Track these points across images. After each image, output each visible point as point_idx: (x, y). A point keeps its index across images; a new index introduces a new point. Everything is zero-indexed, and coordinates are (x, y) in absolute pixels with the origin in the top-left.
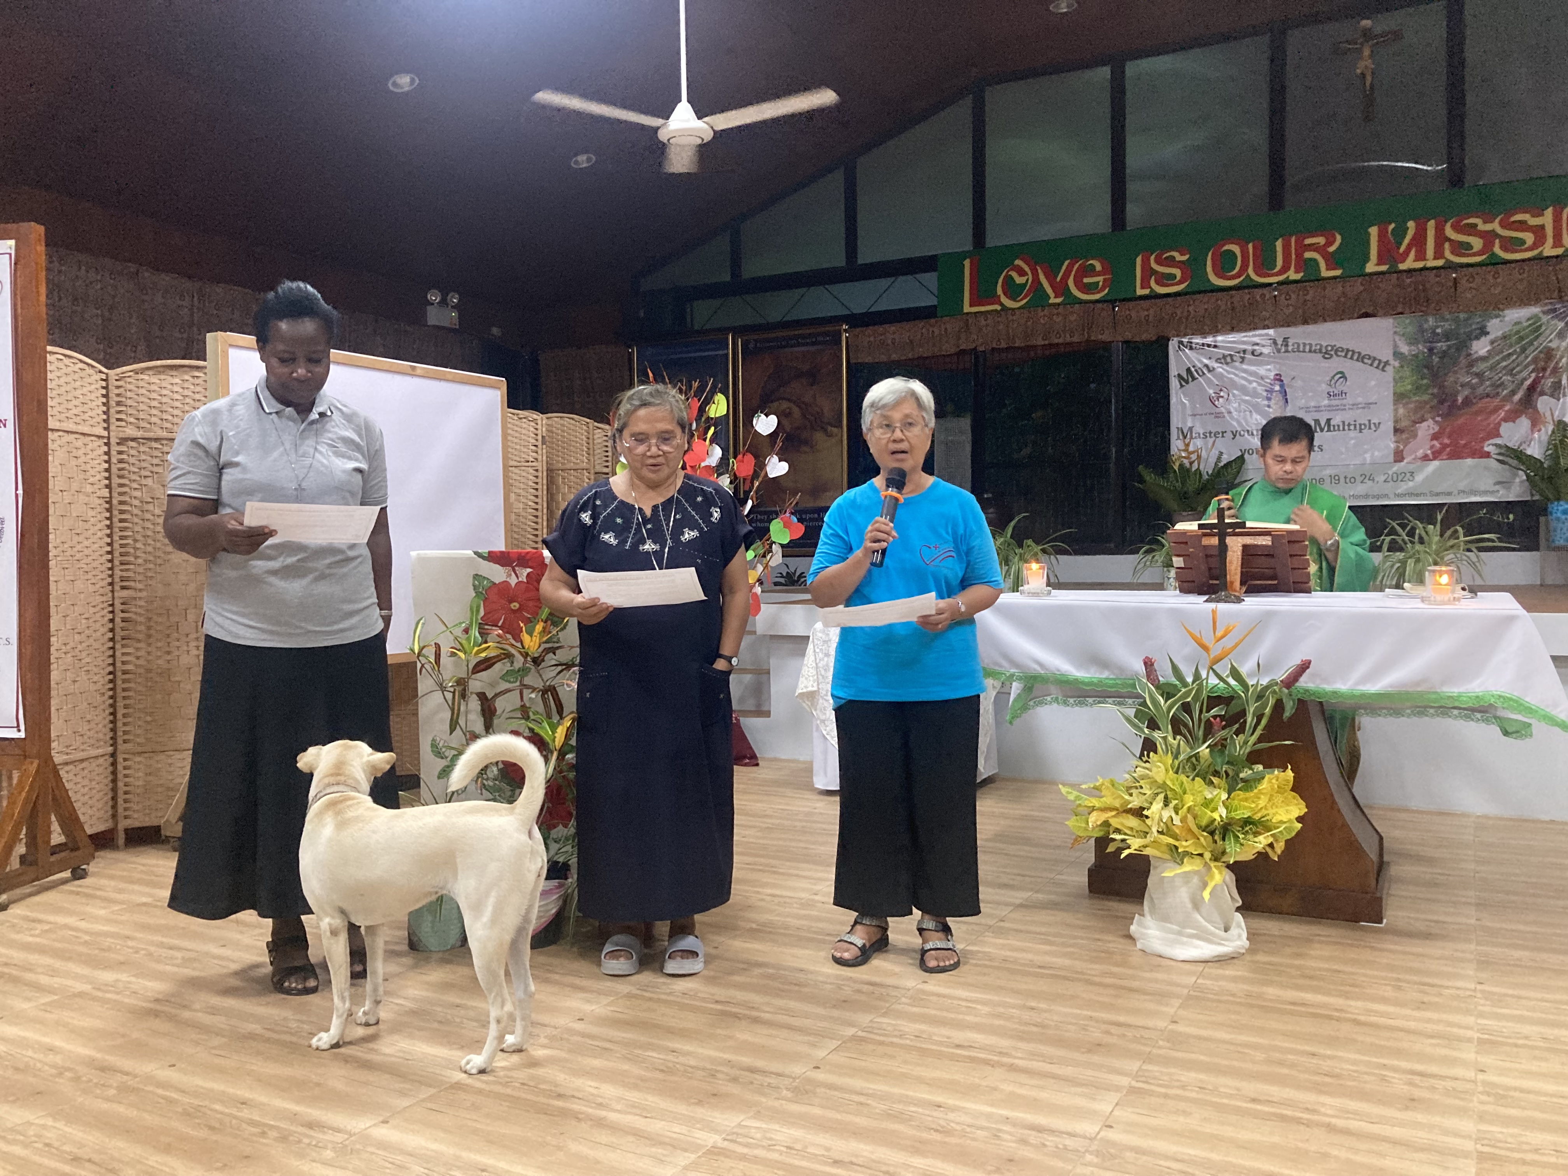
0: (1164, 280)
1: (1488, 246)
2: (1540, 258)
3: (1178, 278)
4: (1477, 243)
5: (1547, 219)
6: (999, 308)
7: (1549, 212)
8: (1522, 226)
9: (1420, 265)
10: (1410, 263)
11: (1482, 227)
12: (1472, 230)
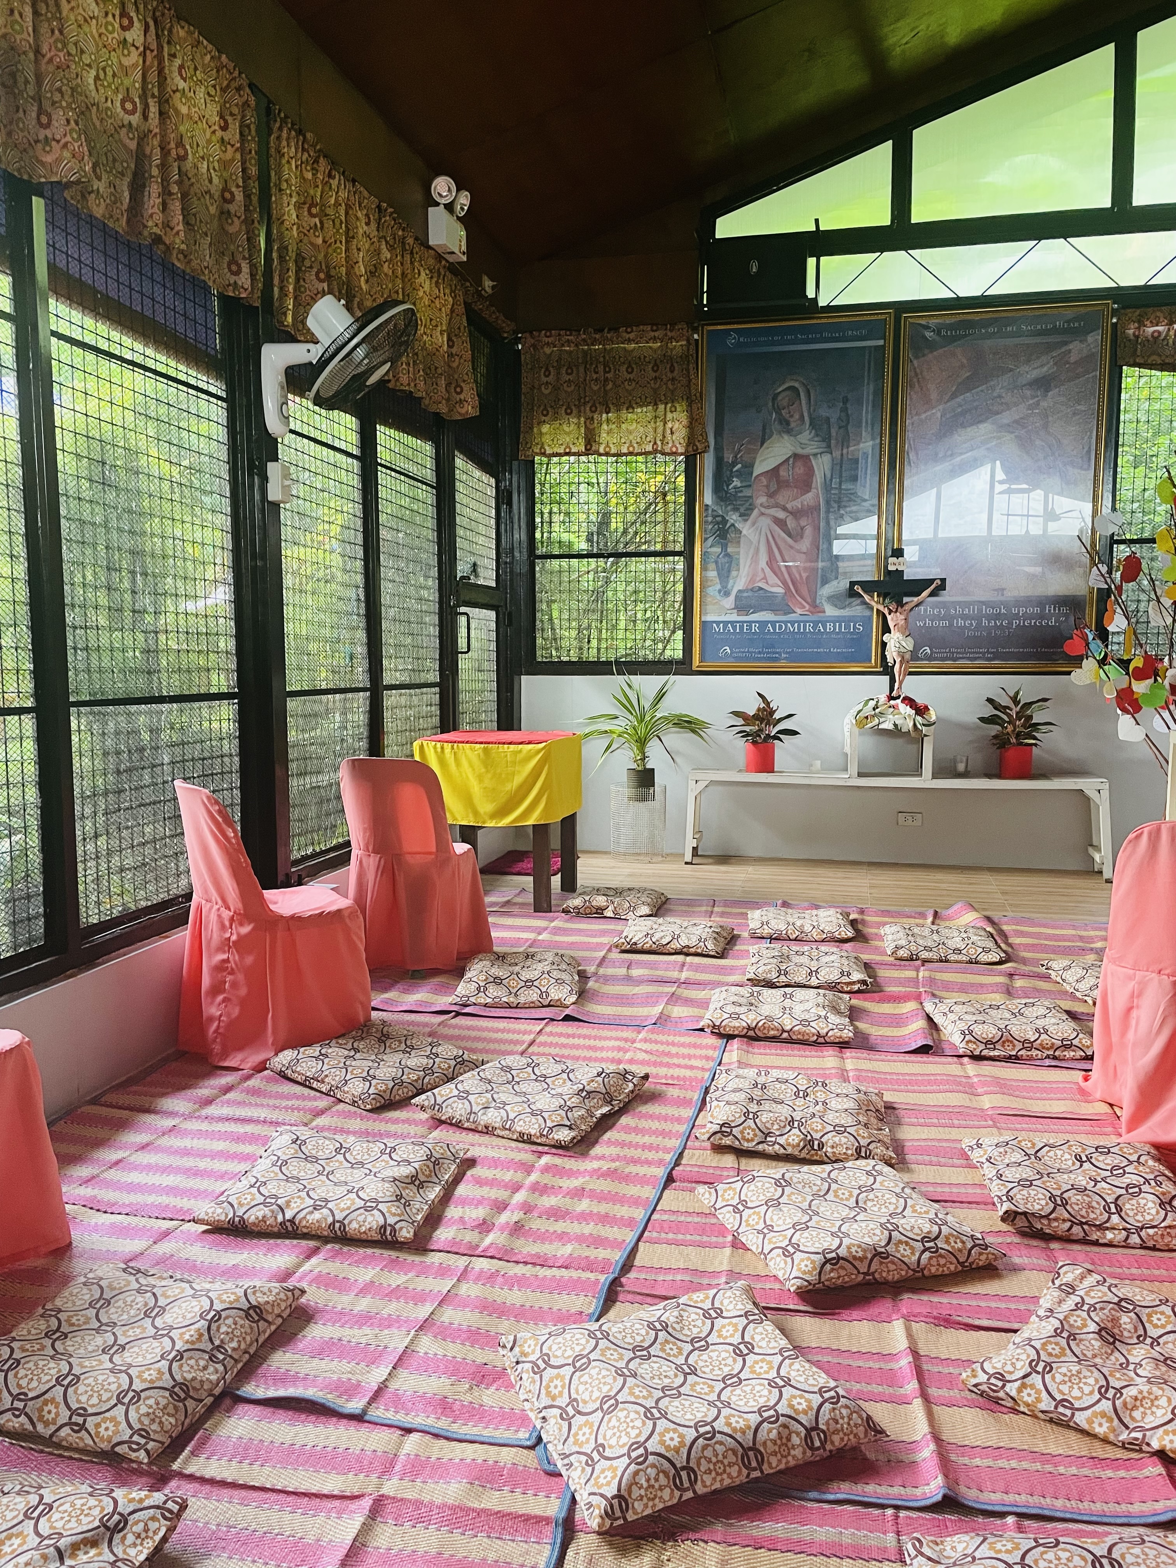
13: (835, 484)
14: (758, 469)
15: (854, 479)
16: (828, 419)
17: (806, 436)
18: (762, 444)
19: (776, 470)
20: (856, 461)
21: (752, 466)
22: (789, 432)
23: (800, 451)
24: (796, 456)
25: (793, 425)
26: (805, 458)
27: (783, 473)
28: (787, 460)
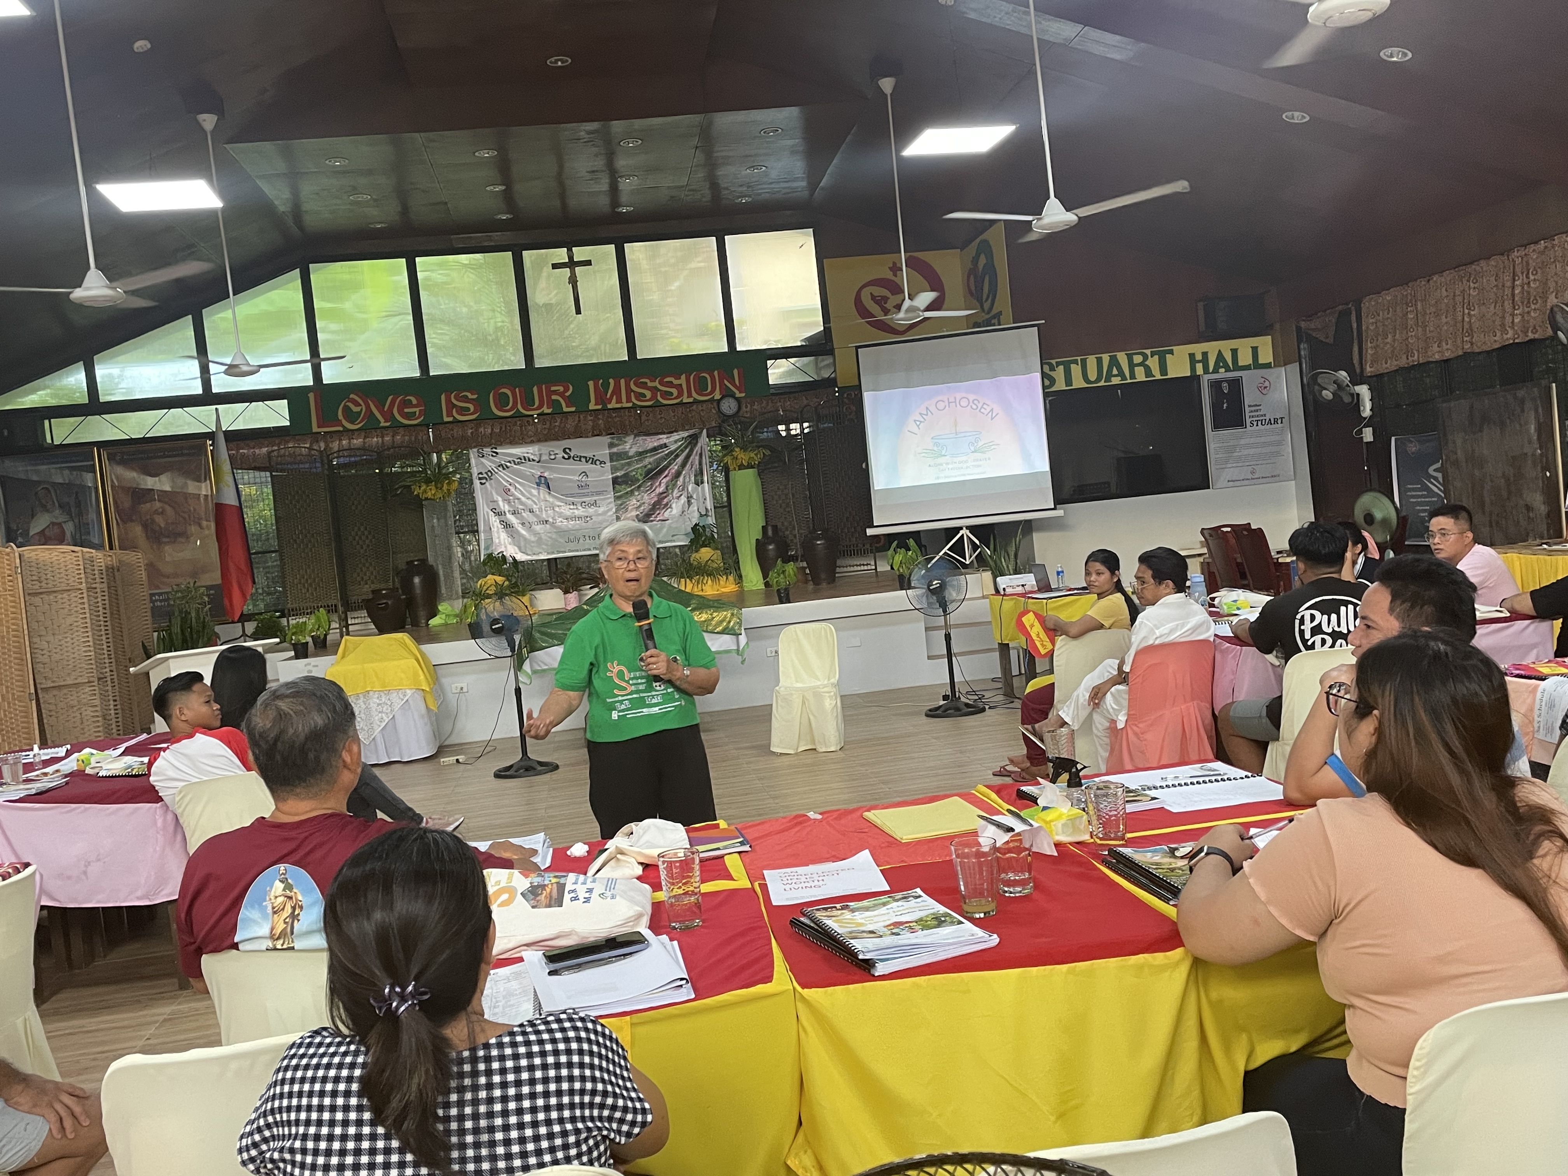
0: (463, 411)
1: (654, 397)
2: (681, 404)
3: (472, 409)
4: (648, 394)
5: (683, 381)
6: (341, 429)
7: (683, 377)
8: (670, 384)
9: (619, 406)
10: (613, 405)
11: (650, 384)
12: (644, 386)
13: (78, 536)
14: (32, 533)
15: (89, 533)
16: (68, 503)
17: (57, 512)
18: (33, 517)
19: (43, 531)
20: (88, 524)
21: (28, 531)
22: (47, 511)
23: (55, 520)
24: (53, 524)
25: (49, 507)
26: (60, 524)
27: (47, 532)
28: (48, 526)
